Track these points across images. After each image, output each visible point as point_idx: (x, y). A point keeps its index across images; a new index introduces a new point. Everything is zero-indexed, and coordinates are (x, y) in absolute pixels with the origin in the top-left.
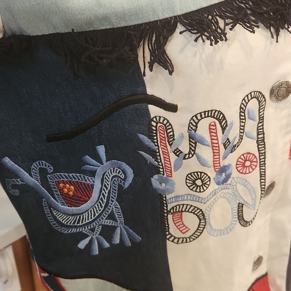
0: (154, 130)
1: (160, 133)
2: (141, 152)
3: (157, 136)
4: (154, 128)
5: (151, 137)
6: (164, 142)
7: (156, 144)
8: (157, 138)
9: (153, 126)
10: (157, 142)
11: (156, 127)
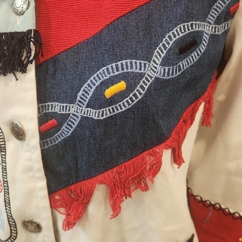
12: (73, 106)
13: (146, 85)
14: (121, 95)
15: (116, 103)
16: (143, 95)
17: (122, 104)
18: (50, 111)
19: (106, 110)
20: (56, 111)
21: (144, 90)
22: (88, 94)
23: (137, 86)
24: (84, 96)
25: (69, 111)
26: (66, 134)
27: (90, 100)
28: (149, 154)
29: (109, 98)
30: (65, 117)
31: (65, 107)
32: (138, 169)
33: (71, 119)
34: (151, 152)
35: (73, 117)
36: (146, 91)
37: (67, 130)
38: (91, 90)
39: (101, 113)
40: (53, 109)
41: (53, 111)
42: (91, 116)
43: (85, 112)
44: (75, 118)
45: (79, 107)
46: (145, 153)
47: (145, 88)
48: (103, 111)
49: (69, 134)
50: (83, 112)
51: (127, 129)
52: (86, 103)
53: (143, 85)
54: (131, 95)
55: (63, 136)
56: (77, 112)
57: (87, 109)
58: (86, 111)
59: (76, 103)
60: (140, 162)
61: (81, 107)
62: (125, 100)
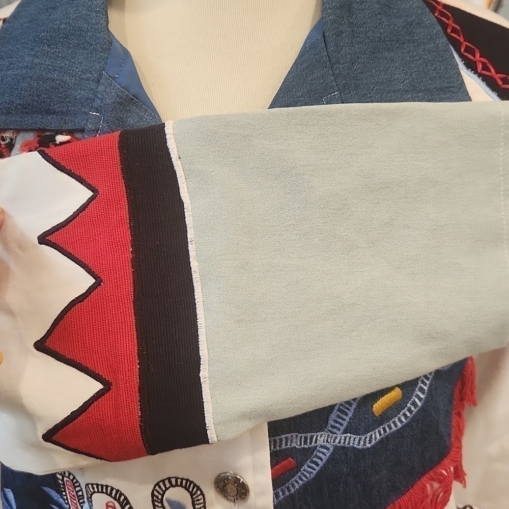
0: (61, 484)
1: (68, 489)
2: (53, 506)
3: (65, 491)
4: (61, 482)
5: (60, 492)
6: (75, 502)
7: (66, 501)
8: (66, 494)
9: (59, 479)
10: (67, 499)
11: (63, 480)
12: (322, 434)
13: (425, 385)
14: (396, 407)
15: (388, 419)
16: (424, 401)
17: (397, 420)
18: (283, 446)
19: (375, 433)
20: (294, 445)
21: (423, 393)
22: (347, 415)
23: (415, 390)
24: (340, 417)
25: (316, 442)
26: (308, 475)
27: (349, 422)
28: (429, 479)
29: (380, 416)
30: (308, 453)
31: (309, 438)
32: (416, 506)
33: (318, 454)
34: (432, 477)
35: (321, 450)
36: (427, 394)
37: (310, 470)
38: (350, 408)
39: (368, 439)
40: (289, 444)
41: (288, 446)
42: (351, 444)
43: (341, 439)
44: (325, 451)
45: (331, 435)
46: (424, 479)
47: (424, 390)
48: (371, 435)
49: (312, 476)
50: (337, 441)
51: (403, 453)
52: (342, 428)
53: (422, 385)
54: (409, 405)
55: (302, 480)
56: (327, 441)
57: (345, 435)
58: (343, 438)
59: (326, 430)
60: (418, 494)
61: (335, 433)
62: (401, 413)
